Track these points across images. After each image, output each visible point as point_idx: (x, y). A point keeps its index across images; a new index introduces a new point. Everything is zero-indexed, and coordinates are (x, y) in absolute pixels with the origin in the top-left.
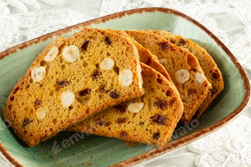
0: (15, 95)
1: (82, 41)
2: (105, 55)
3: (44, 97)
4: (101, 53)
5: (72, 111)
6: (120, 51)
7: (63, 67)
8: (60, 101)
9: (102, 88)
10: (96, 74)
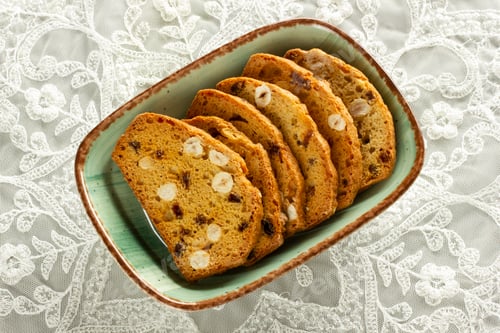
0: (165, 123)
1: (239, 193)
2: (225, 228)
3: (166, 161)
4: (228, 222)
5: (154, 201)
6: (230, 246)
7: (205, 177)
8: (164, 183)
9: (186, 232)
10: (201, 221)
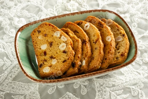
0: (51, 26)
1: (67, 50)
2: (58, 61)
3: (47, 38)
4: (60, 59)
5: (39, 49)
6: (58, 67)
7: (58, 44)
8: (44, 44)
9: (45, 60)
10: (52, 57)
